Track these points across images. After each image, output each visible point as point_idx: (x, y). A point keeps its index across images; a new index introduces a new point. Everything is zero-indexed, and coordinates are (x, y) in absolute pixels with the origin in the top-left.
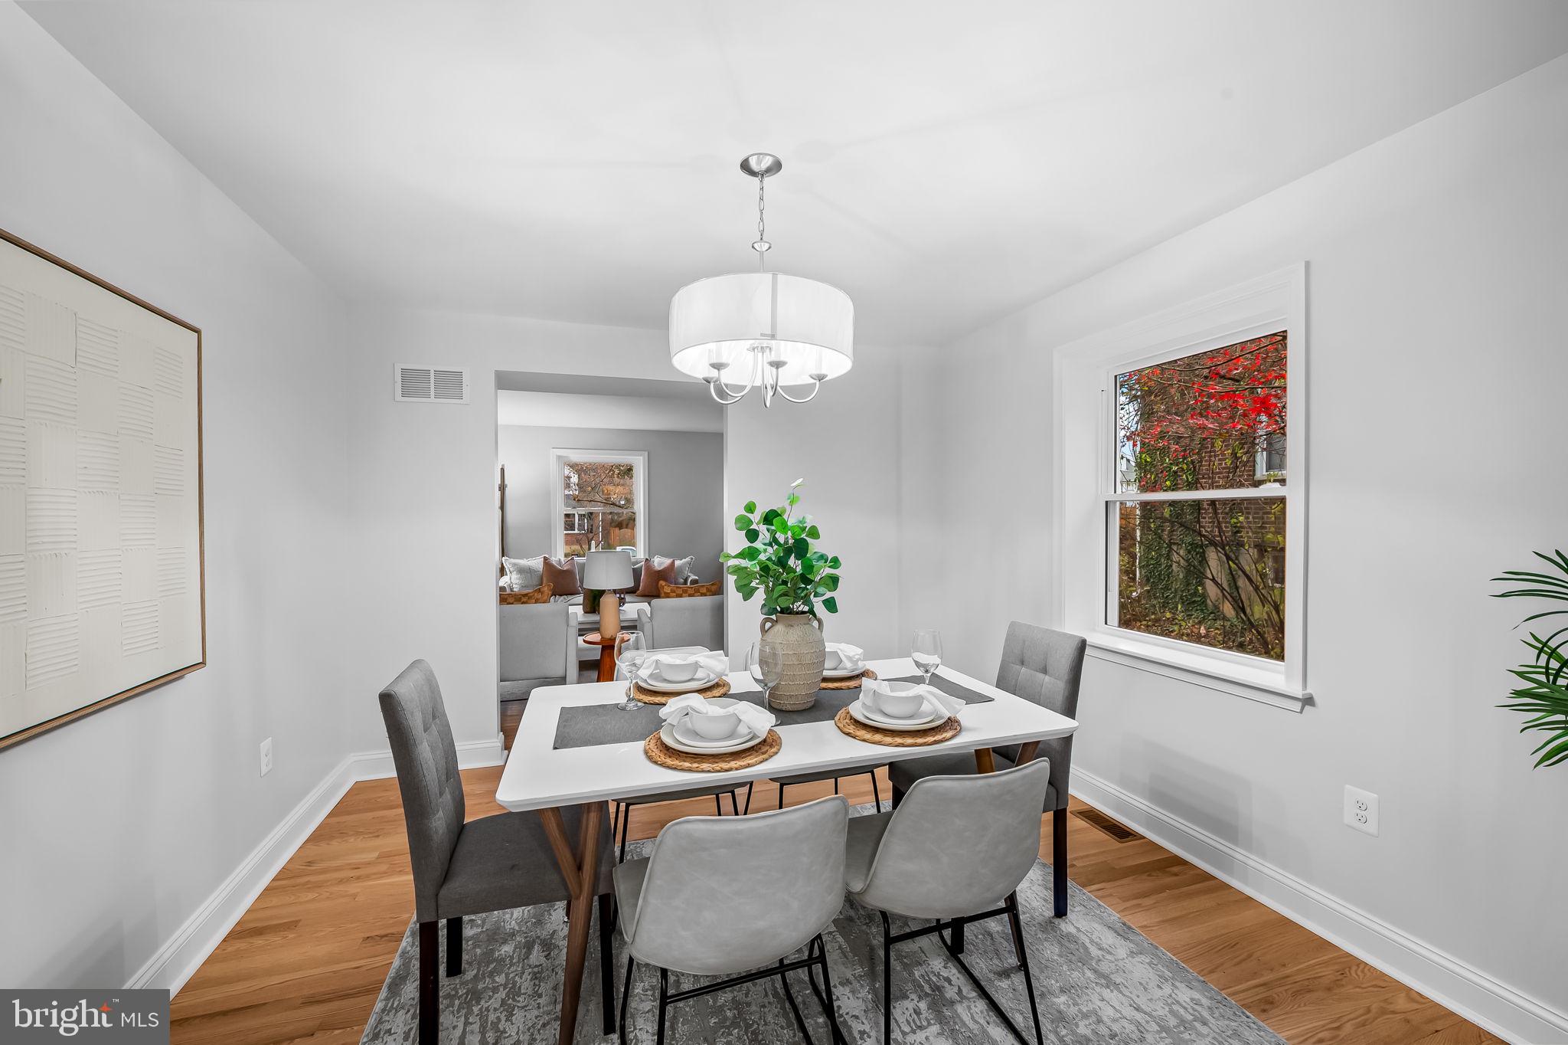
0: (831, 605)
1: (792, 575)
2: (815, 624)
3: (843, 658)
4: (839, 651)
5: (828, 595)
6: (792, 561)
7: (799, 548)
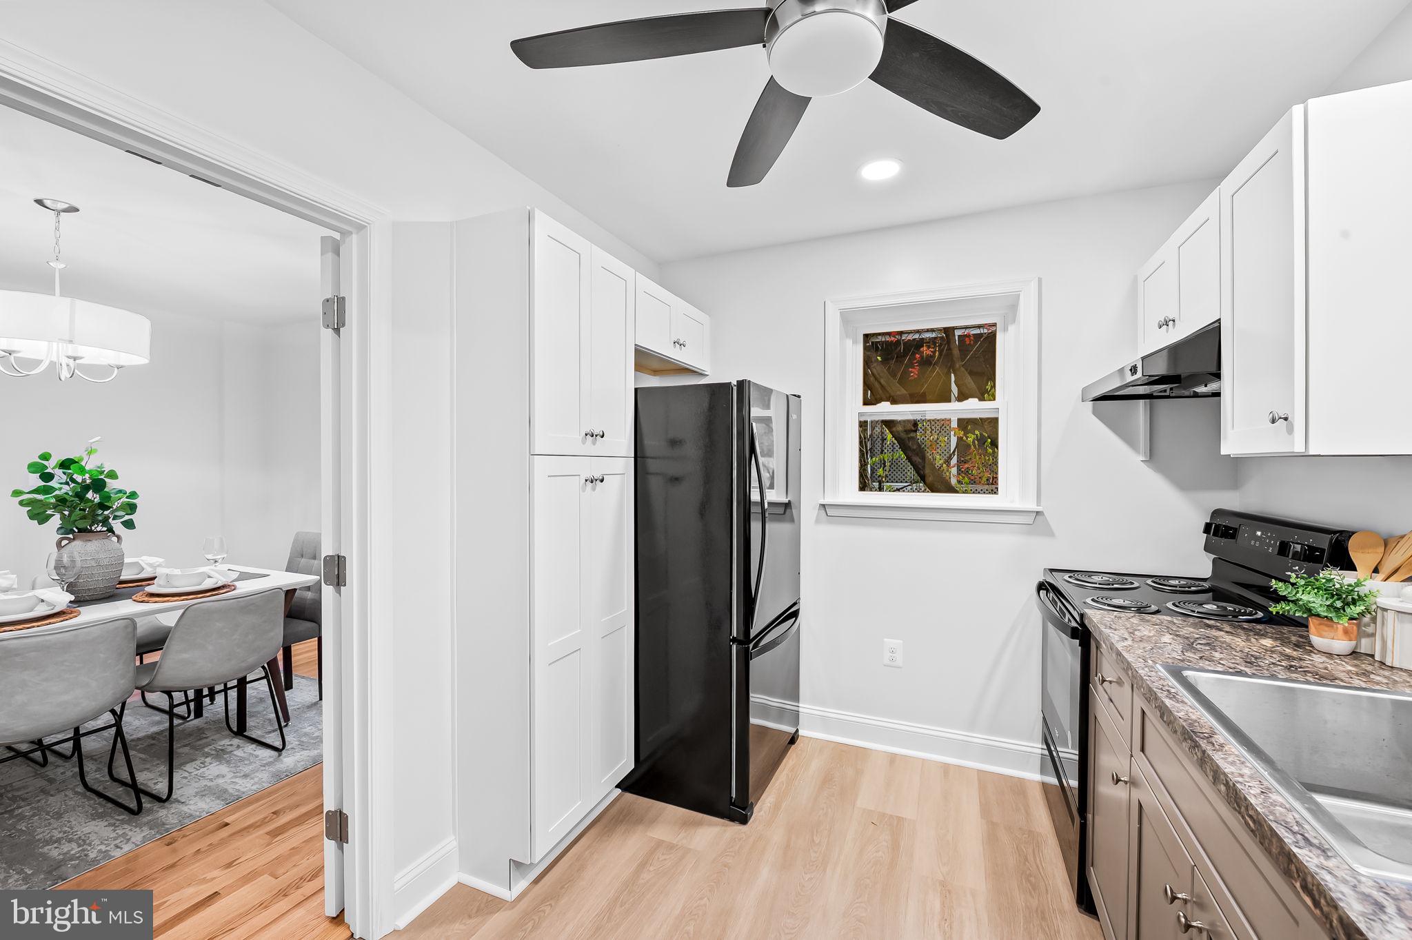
0: (129, 525)
1: (90, 504)
2: (115, 539)
3: (145, 566)
4: (140, 562)
5: (127, 517)
6: (90, 495)
7: (98, 485)
